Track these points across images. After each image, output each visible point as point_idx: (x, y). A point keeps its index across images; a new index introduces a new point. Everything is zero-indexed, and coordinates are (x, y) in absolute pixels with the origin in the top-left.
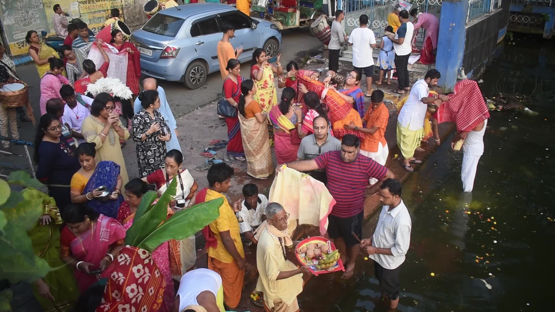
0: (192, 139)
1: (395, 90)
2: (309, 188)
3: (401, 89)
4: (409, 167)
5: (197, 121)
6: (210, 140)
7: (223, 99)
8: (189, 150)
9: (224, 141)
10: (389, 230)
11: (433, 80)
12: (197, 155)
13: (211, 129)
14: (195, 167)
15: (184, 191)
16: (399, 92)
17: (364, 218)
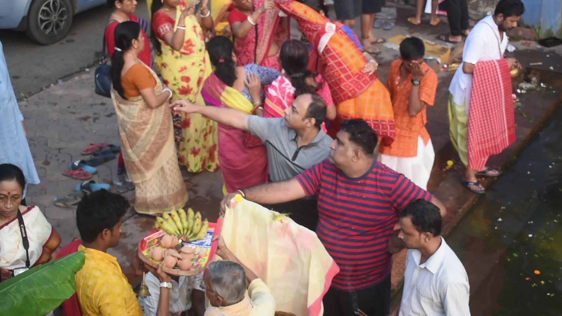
0: (47, 144)
1: (443, 35)
2: (285, 242)
3: (455, 34)
4: (475, 184)
5: (57, 107)
6: (83, 145)
7: (105, 63)
8: (42, 165)
9: (111, 146)
10: (429, 299)
11: (509, 19)
12: (58, 175)
13: (86, 123)
14: (55, 199)
15: (30, 250)
16: (451, 40)
17: (392, 288)
